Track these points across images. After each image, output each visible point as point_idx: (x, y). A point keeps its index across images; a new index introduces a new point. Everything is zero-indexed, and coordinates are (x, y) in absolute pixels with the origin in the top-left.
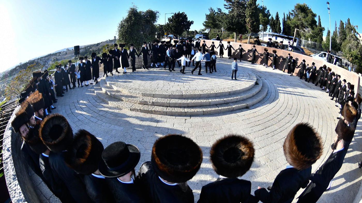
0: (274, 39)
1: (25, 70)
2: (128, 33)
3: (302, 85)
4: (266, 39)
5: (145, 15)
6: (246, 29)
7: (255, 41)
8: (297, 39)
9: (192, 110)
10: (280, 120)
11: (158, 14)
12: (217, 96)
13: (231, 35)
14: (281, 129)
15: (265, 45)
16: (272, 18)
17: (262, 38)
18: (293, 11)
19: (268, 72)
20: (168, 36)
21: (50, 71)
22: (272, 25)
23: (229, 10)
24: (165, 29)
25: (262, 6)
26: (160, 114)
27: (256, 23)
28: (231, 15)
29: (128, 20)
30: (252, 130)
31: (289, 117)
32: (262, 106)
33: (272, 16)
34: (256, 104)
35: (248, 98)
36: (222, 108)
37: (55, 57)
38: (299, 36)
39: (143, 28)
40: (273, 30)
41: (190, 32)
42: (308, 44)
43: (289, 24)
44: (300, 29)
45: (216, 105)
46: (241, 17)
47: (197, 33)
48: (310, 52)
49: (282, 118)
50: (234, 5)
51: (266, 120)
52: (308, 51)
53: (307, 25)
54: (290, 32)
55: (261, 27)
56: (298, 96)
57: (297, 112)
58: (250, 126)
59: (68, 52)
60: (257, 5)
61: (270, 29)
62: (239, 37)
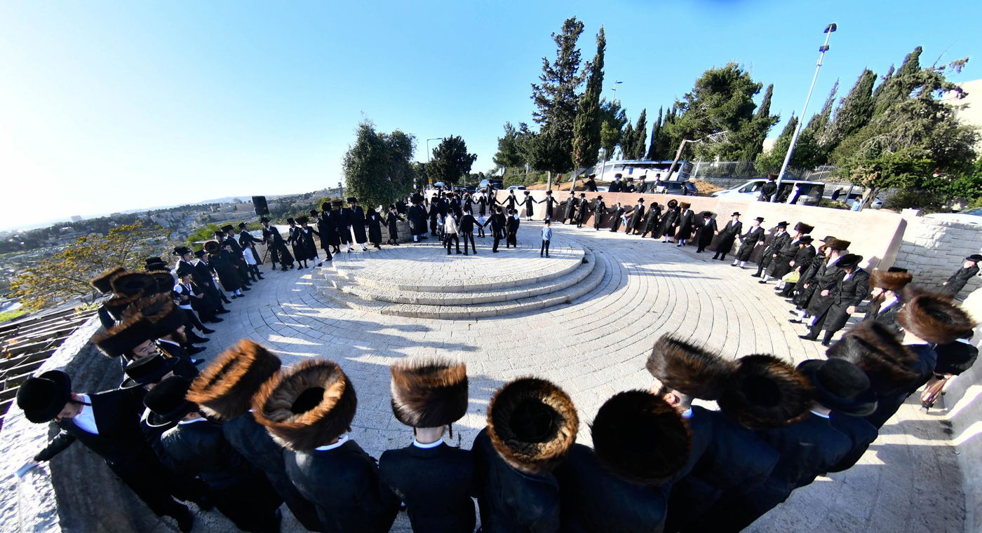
0: (625, 174)
1: (101, 235)
2: (365, 178)
3: (682, 256)
4: (609, 177)
5: (391, 143)
6: (571, 162)
7: (586, 184)
8: (683, 164)
9: (479, 309)
10: (630, 322)
11: (413, 140)
12: (516, 285)
13: (541, 176)
14: (635, 339)
15: (604, 189)
16: (630, 127)
17: (601, 174)
18: (688, 96)
19: (607, 240)
20: (435, 184)
21: (197, 242)
22: (626, 144)
23: (542, 125)
24: (429, 171)
25: (612, 103)
26: (430, 318)
27: (592, 147)
28: (544, 136)
29: (360, 151)
30: (578, 339)
31: (649, 318)
32: (595, 298)
33: (629, 122)
34: (583, 295)
35: (568, 287)
36: (526, 304)
37: (204, 214)
38: (687, 157)
39: (390, 170)
40: (625, 154)
41: (471, 177)
42: (709, 170)
43: (668, 133)
44: (695, 140)
45: (516, 300)
46: (563, 136)
47: (483, 177)
48: (711, 186)
49: (636, 319)
50: (553, 113)
51: (603, 322)
52: (708, 185)
53: (719, 125)
54: (667, 151)
55: (602, 151)
56: (672, 278)
57: (670, 308)
58: (573, 332)
59: (238, 205)
60: (600, 102)
61: (620, 153)
62: (556, 179)
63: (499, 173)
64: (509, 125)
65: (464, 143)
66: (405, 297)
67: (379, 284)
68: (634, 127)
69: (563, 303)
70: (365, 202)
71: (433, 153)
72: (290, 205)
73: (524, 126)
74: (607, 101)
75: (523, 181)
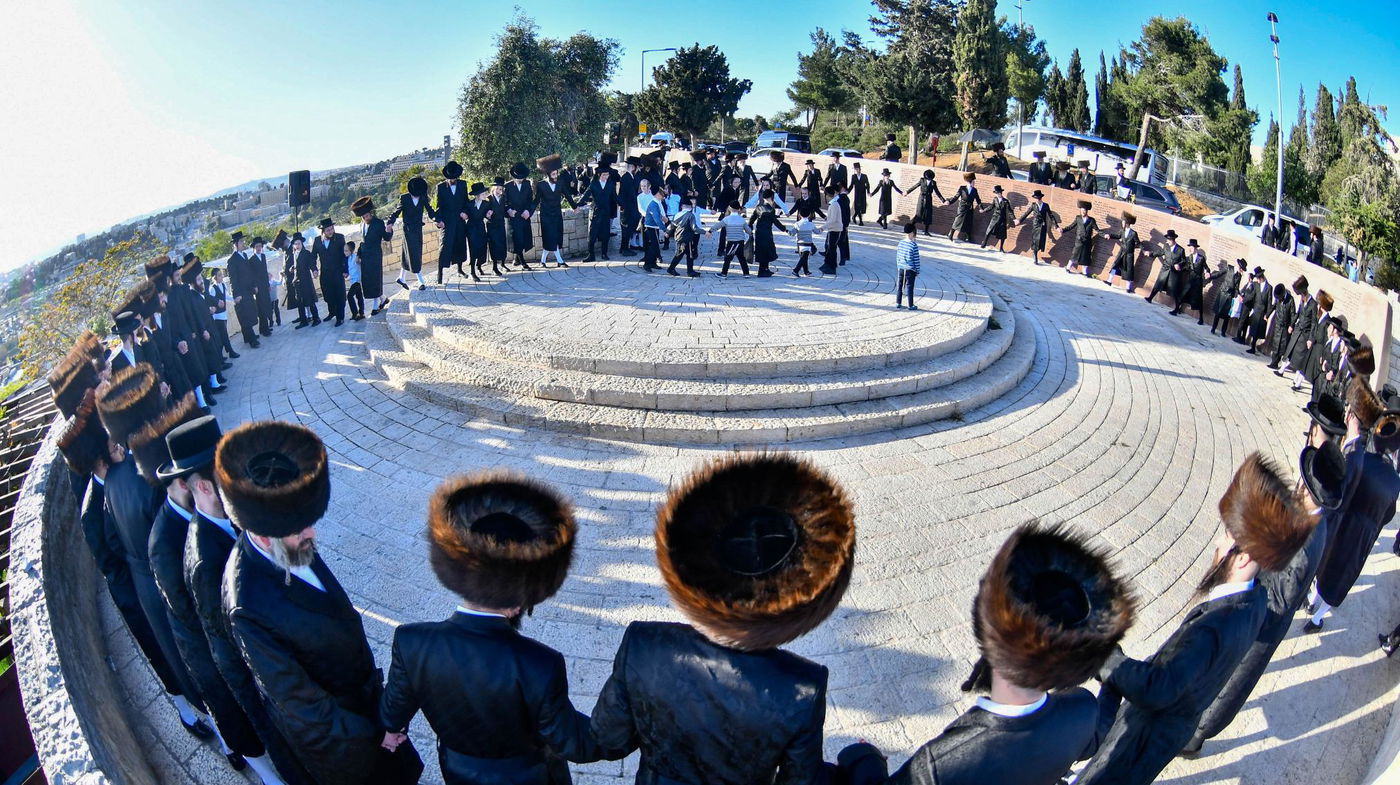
1: (96, 262)
2: (500, 122)
3: (1167, 334)
5: (565, 57)
6: (955, 113)
7: (989, 160)
8: (1152, 155)
9: (744, 424)
10: (1080, 465)
11: (613, 50)
12: (838, 369)
16: (1057, 72)
17: (1017, 147)
18: (1136, 46)
19: (1039, 282)
20: (653, 136)
22: (1055, 100)
23: (890, 41)
24: (640, 108)
25: (1019, 25)
27: (994, 93)
28: (896, 60)
29: (499, 74)
30: (974, 503)
31: (1116, 456)
32: (1013, 411)
33: (1054, 64)
34: (989, 403)
35: (957, 381)
36: (859, 417)
37: (213, 215)
38: (1158, 145)
39: (555, 105)
40: (1057, 117)
41: (737, 124)
42: (1192, 176)
43: (1121, 97)
44: (1162, 117)
45: (836, 405)
46: (936, 67)
47: (764, 125)
48: (1199, 204)
49: (1091, 458)
50: (909, 22)
51: (1028, 465)
52: (1194, 202)
53: (1190, 103)
54: (1126, 127)
55: (1013, 105)
56: (1154, 375)
57: (1149, 438)
58: (964, 486)
59: (264, 195)
60: (997, 21)
61: (1046, 114)
62: (928, 142)
63: (802, 121)
64: (821, 33)
65: (724, 60)
66: (563, 383)
67: (503, 352)
68: (1065, 74)
69: (944, 419)
70: (494, 170)
71: (654, 74)
72: (346, 188)
73: (853, 39)
74: (1011, 22)
75: (857, 140)
